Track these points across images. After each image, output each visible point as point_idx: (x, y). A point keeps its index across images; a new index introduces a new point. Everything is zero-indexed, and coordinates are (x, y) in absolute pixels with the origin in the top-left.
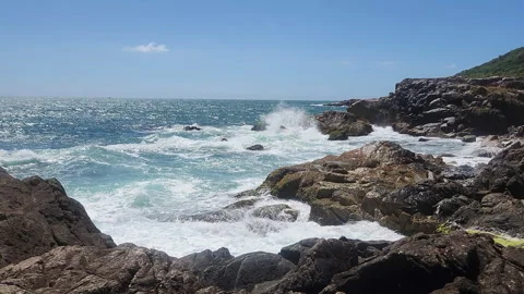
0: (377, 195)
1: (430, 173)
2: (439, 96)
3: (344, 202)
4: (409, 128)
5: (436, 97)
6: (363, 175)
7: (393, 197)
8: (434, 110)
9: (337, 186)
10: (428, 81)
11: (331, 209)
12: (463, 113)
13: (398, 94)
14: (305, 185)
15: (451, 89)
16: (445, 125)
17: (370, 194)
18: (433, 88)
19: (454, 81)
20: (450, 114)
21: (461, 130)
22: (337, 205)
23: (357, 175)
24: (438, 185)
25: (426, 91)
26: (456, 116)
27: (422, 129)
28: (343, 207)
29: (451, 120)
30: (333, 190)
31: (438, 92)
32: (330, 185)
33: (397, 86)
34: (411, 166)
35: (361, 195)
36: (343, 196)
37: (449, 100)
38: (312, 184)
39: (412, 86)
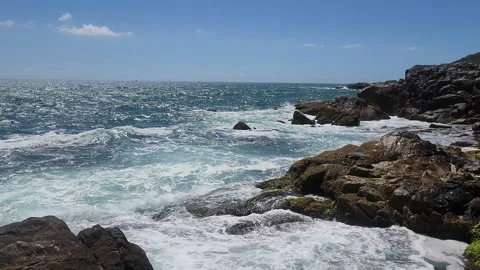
0: (406, 193)
1: (453, 166)
2: (449, 82)
3: (371, 198)
4: (419, 113)
5: (446, 83)
6: (389, 170)
7: (423, 195)
8: (444, 97)
9: (363, 180)
10: (438, 67)
11: (358, 205)
12: (474, 99)
13: (408, 80)
14: (329, 178)
15: (461, 75)
16: (456, 110)
17: (398, 191)
18: (444, 74)
19: (465, 68)
20: (460, 100)
21: (472, 115)
22: (363, 201)
23: (382, 170)
24: (468, 183)
25: (437, 78)
26: (467, 103)
27: (431, 115)
28: (370, 204)
29: (461, 106)
30: (359, 185)
31: (448, 79)
32: (355, 180)
33: (407, 72)
34: (433, 158)
35: (388, 192)
36: (370, 192)
37: (460, 86)
38: (336, 177)
39: (421, 73)
